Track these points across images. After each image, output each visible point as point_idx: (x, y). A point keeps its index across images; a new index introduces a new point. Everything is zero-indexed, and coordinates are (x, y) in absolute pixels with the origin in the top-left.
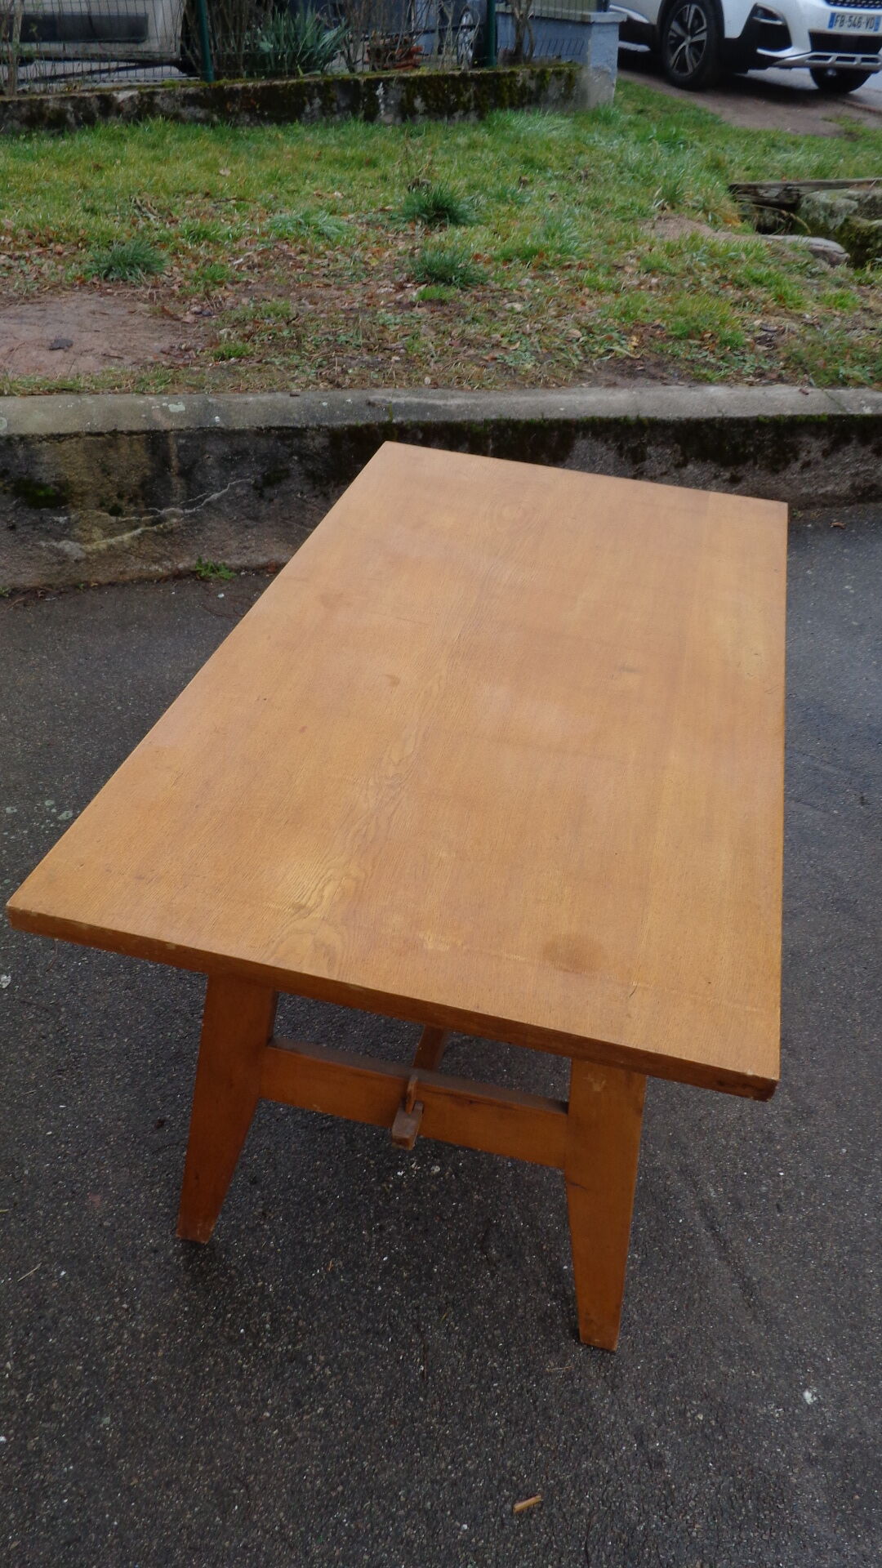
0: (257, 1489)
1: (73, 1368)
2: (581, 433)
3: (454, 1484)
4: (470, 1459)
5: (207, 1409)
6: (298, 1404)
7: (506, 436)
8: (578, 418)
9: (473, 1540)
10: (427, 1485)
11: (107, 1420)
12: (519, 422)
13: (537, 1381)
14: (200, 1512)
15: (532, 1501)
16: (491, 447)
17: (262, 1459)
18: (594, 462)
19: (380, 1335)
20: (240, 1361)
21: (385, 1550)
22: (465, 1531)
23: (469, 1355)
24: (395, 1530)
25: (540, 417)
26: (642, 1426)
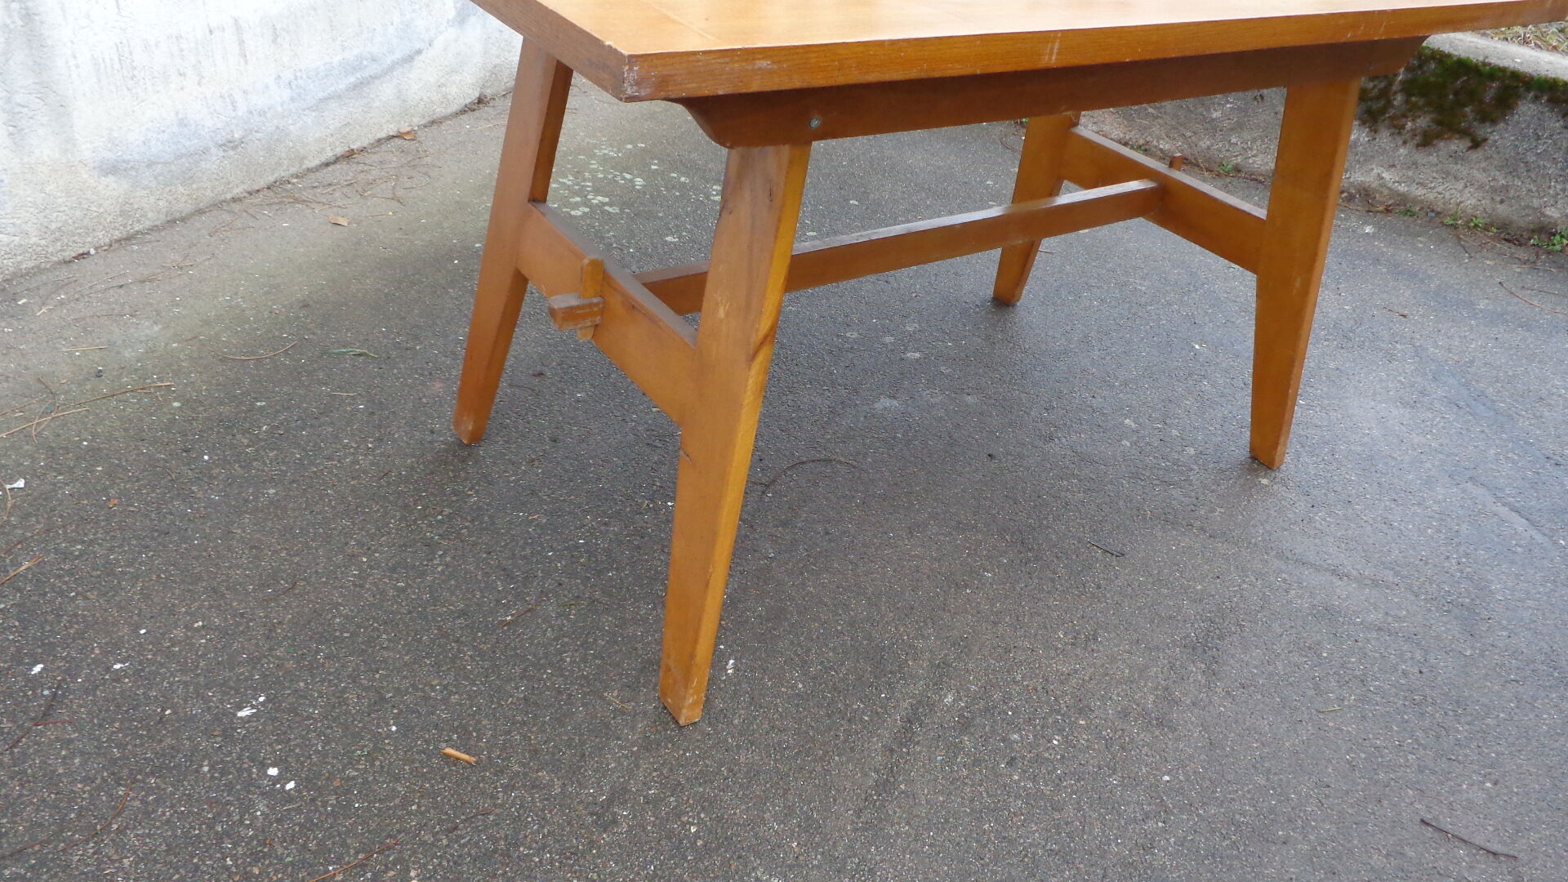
0: (297, 591)
1: (294, 453)
2: (1531, 95)
3: (426, 698)
4: (461, 695)
5: (335, 529)
6: (393, 570)
7: (1425, 69)
8: (1535, 74)
9: (386, 741)
10: (406, 683)
11: (272, 491)
12: (1449, 56)
13: (585, 694)
14: (247, 576)
15: (465, 757)
16: (1400, 78)
17: (324, 579)
18: (1538, 138)
19: (509, 576)
20: (392, 521)
21: (320, 692)
22: (390, 730)
23: (556, 639)
24: (345, 688)
25: (1481, 59)
26: (630, 791)
